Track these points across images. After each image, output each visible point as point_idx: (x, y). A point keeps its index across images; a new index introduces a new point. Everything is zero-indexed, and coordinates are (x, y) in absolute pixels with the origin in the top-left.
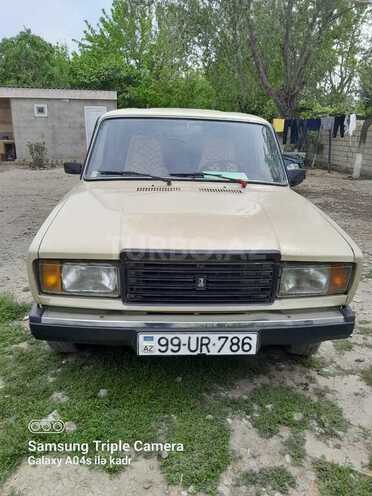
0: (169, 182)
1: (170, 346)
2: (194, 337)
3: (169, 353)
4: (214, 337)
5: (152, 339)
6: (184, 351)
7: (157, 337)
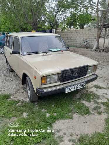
0: (47, 53)
1: (71, 89)
2: (75, 86)
3: (71, 91)
4: (79, 85)
5: (68, 89)
6: (74, 90)
7: (69, 88)
